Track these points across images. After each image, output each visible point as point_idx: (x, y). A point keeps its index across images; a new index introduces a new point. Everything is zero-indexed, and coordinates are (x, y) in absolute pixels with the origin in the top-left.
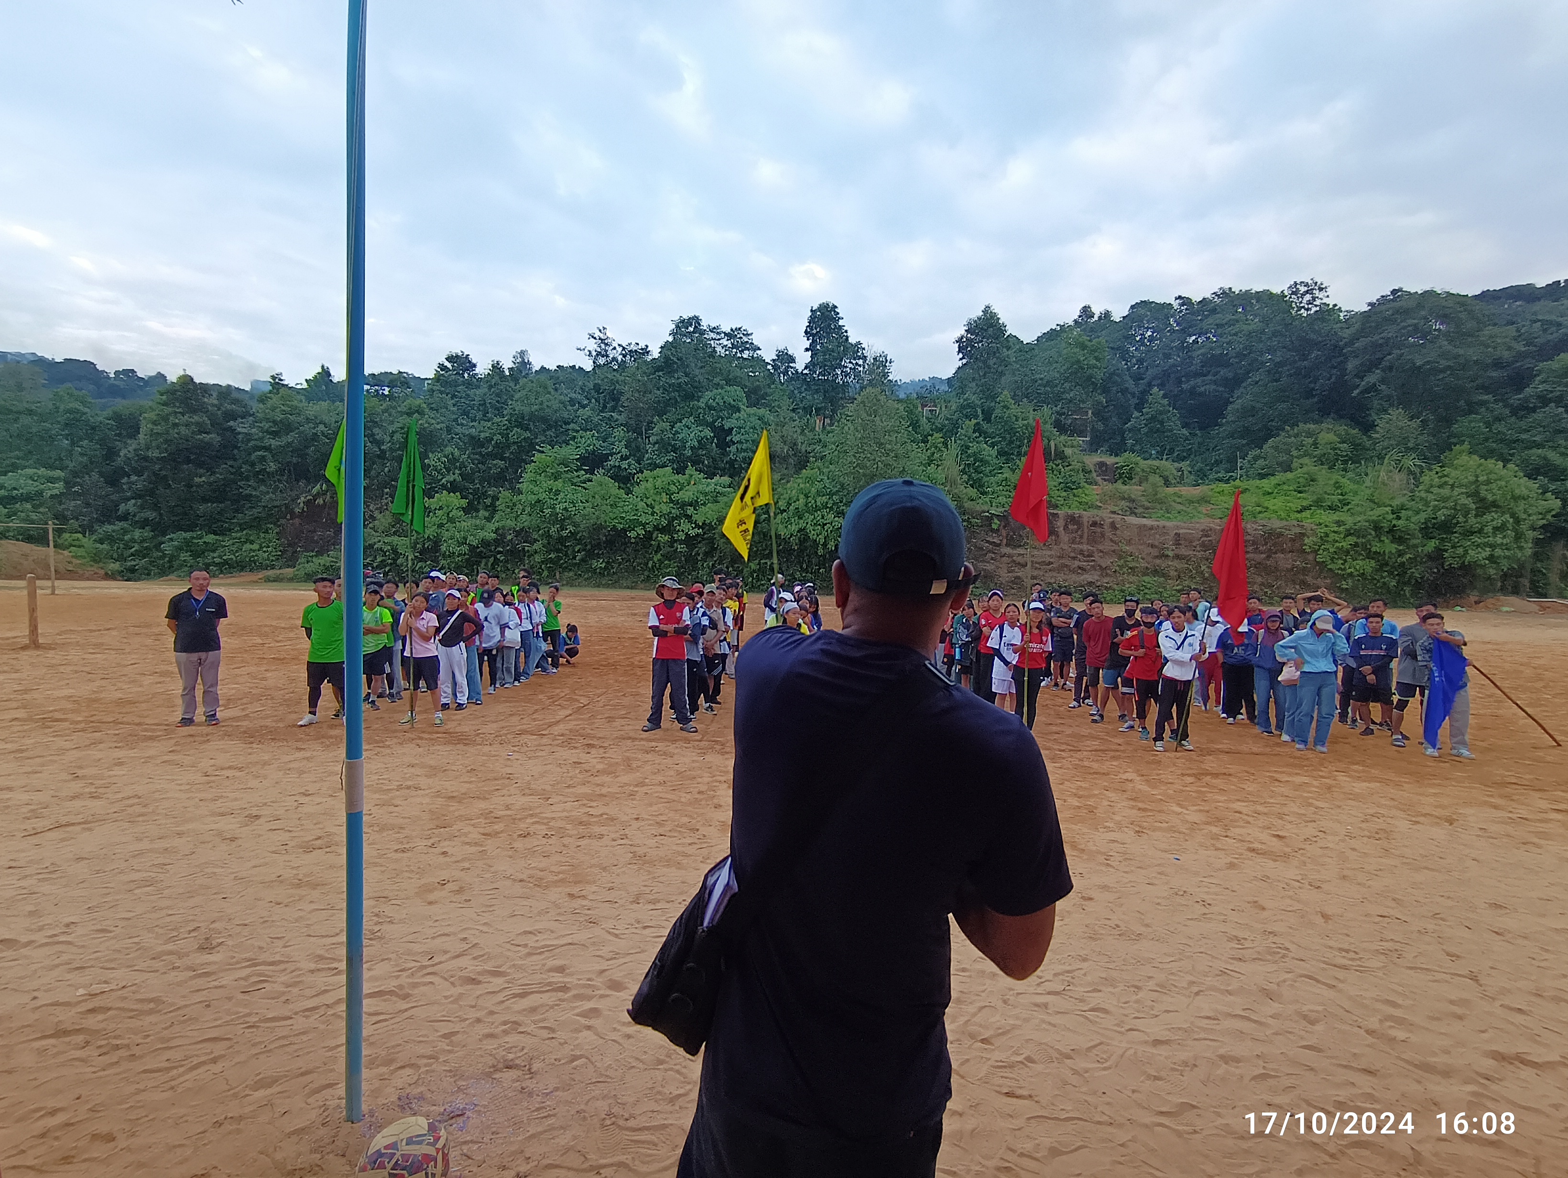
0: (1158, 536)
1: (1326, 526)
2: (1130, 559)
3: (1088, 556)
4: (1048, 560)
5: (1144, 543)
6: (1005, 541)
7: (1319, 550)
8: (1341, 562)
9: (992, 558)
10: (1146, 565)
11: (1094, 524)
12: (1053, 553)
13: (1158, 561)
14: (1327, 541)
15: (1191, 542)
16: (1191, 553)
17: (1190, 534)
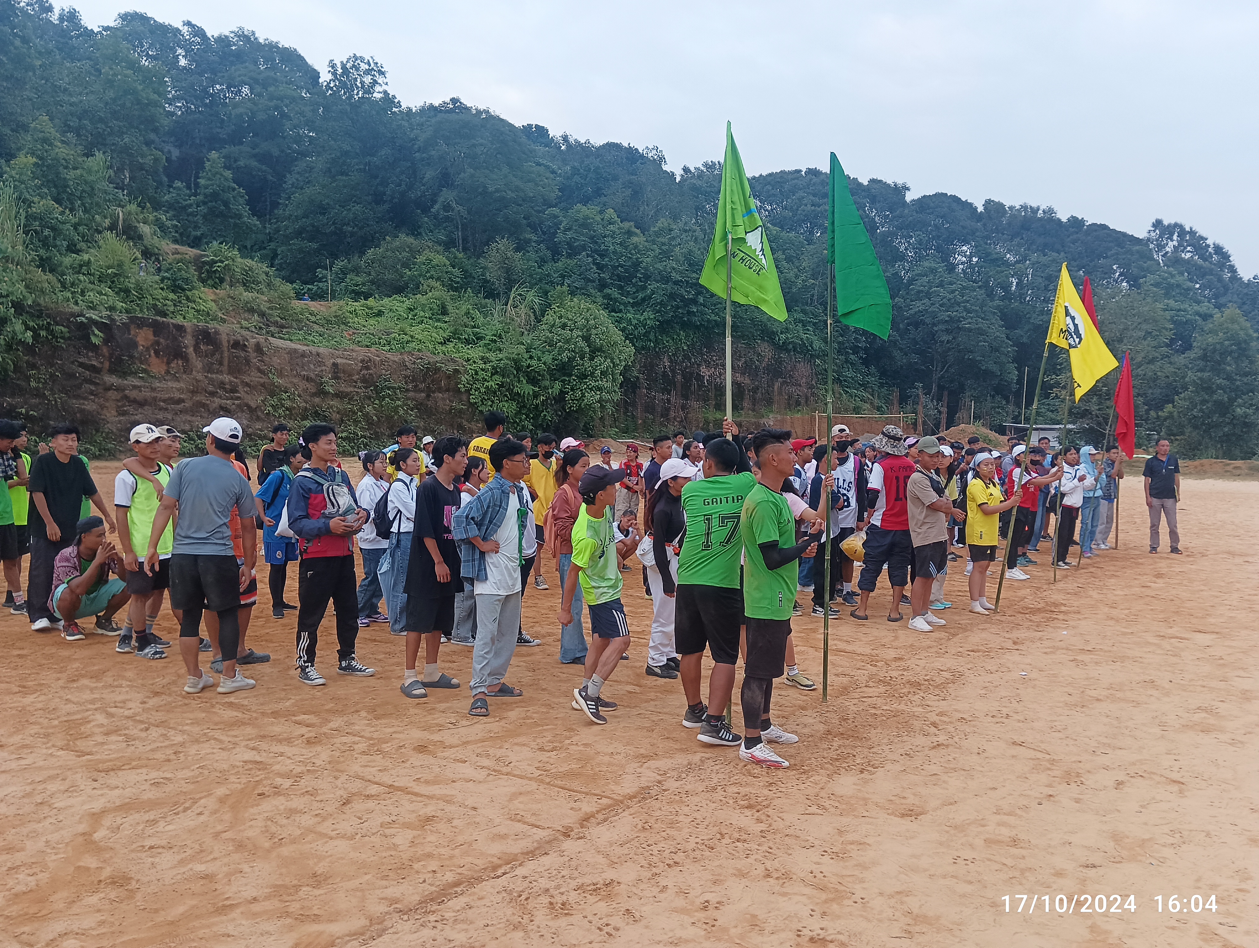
0: (312, 366)
1: (474, 362)
3: (232, 391)
5: (298, 375)
7: (471, 389)
8: (490, 403)
10: (304, 404)
12: (182, 385)
13: (317, 400)
14: (478, 380)
15: (350, 375)
16: (352, 389)
17: (350, 365)
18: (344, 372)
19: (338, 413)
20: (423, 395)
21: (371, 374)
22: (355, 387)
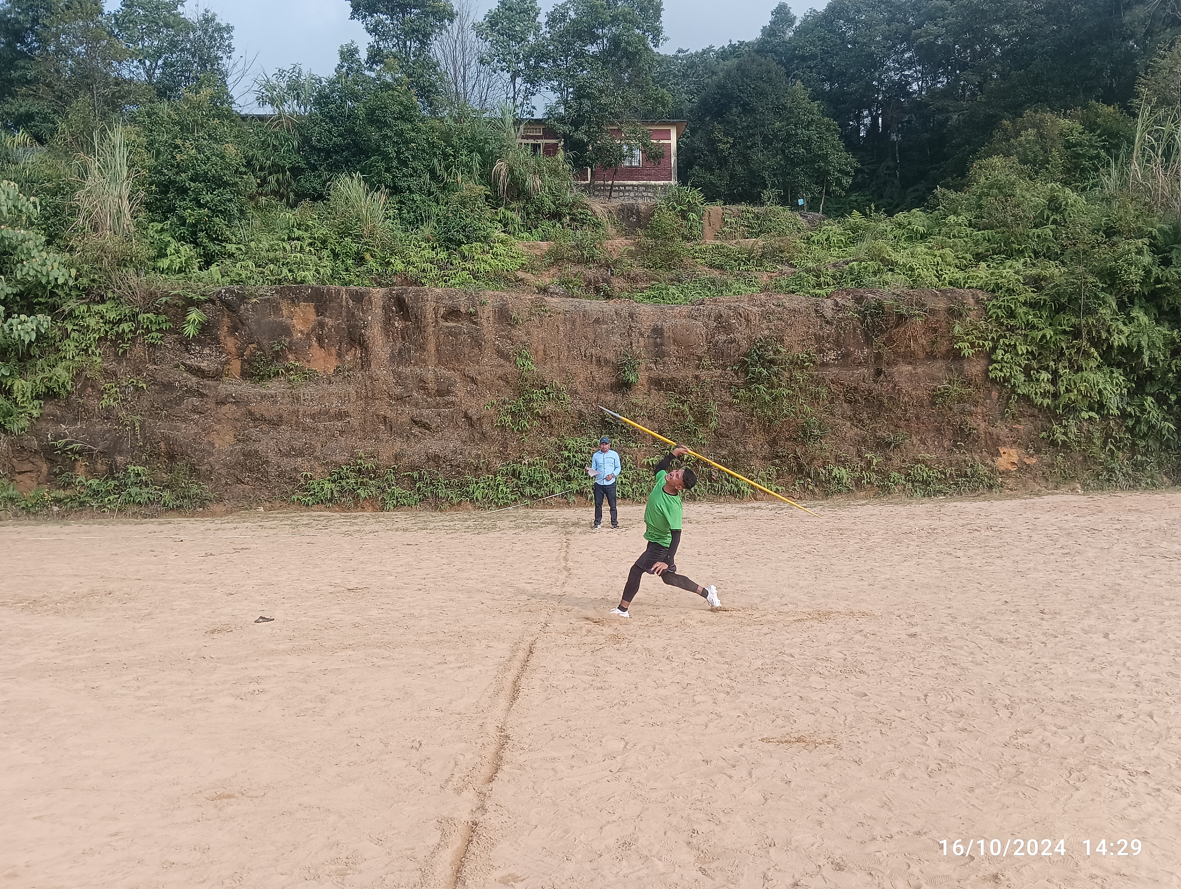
1: (1010, 291)
2: (537, 394)
3: (440, 393)
4: (335, 405)
6: (236, 365)
7: (994, 349)
8: (1045, 376)
9: (195, 410)
11: (453, 313)
14: (1012, 329)
15: (689, 347)
16: (689, 373)
17: (691, 328)
18: (676, 342)
21: (735, 341)
22: (697, 367)
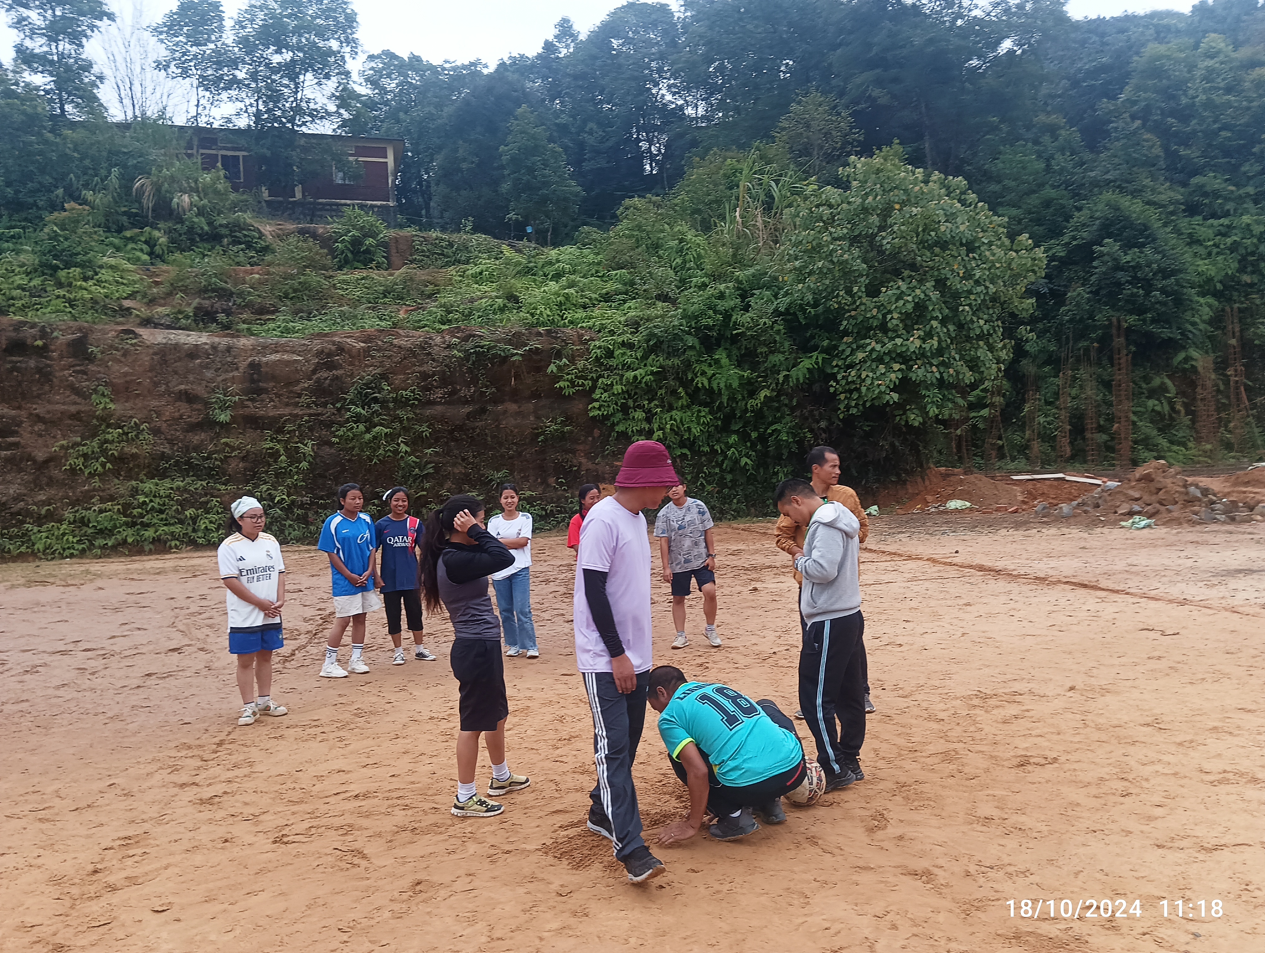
0: (206, 374)
1: (612, 332)
2: (116, 434)
11: (18, 347)
13: (200, 437)
15: (289, 384)
16: (287, 411)
17: (288, 363)
18: (274, 378)
19: (243, 459)
20: (467, 409)
21: (337, 378)
22: (296, 405)
